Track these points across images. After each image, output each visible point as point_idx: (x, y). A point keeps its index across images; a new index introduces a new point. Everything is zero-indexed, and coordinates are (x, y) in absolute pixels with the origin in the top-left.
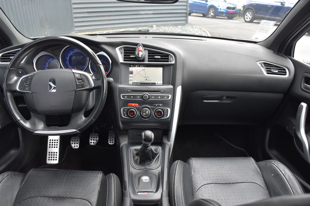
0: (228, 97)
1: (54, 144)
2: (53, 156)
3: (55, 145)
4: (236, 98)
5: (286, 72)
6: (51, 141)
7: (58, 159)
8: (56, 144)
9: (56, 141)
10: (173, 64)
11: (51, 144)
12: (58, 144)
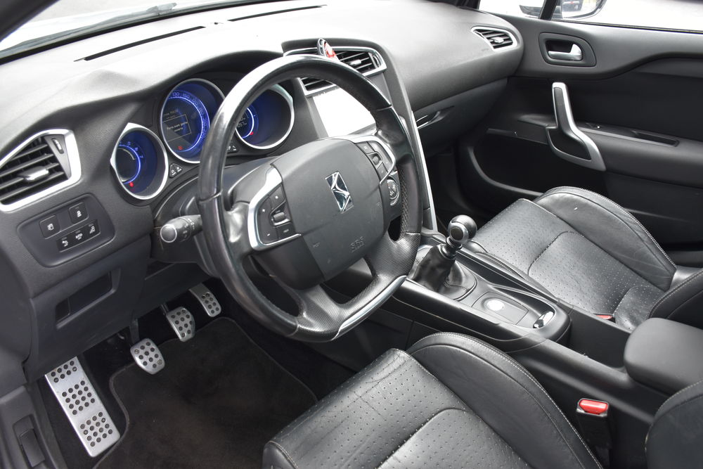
0: (443, 111)
1: (79, 397)
2: (97, 429)
3: (83, 399)
4: (453, 106)
5: (510, 39)
6: (69, 395)
7: (112, 427)
8: (85, 394)
9: (81, 388)
10: (383, 72)
11: (73, 401)
12: (91, 390)
